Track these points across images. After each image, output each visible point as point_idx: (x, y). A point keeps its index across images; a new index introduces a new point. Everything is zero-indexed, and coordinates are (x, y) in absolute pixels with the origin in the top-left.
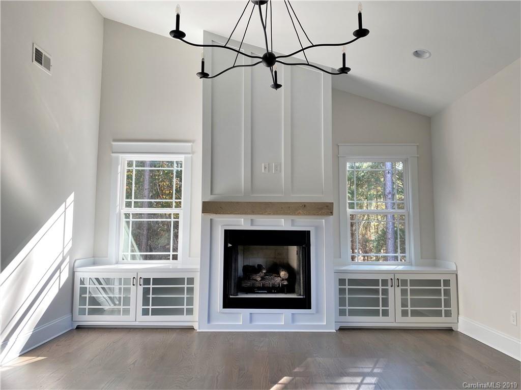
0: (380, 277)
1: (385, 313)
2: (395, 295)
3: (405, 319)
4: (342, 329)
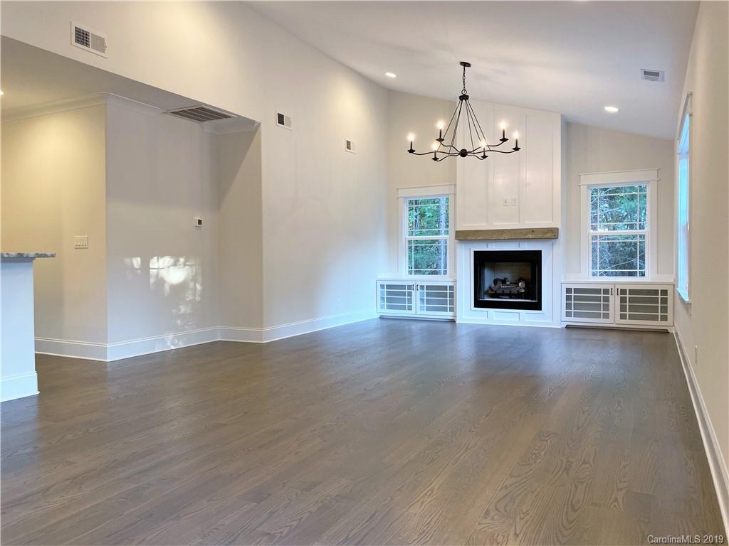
0: (602, 287)
3: (623, 321)
4: (568, 327)
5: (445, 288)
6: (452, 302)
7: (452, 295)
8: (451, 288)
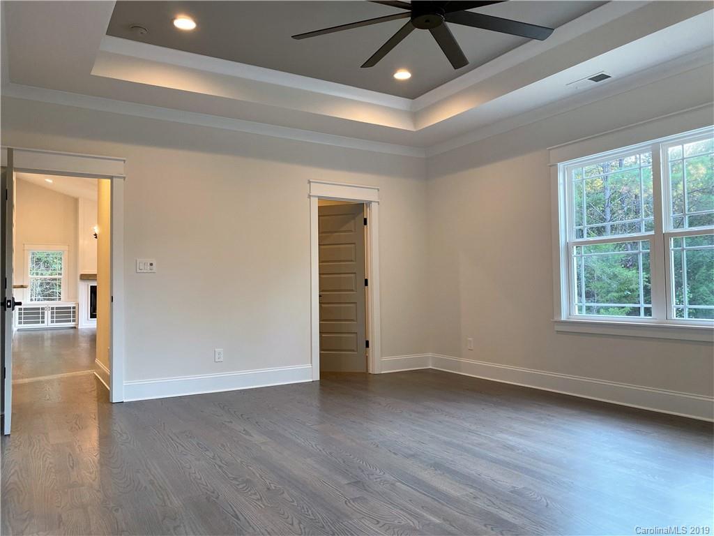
5: (70, 308)
6: (74, 317)
7: (74, 312)
8: (74, 308)
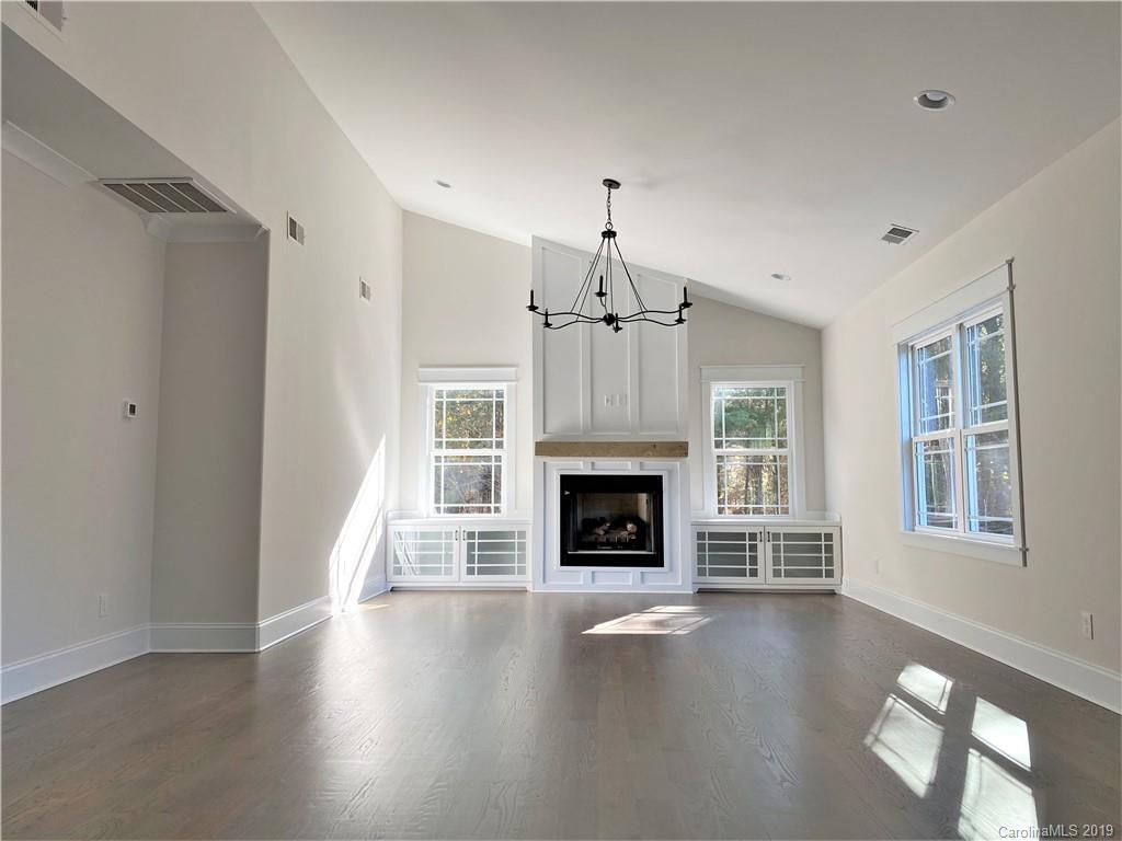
0: (747, 531)
1: (754, 573)
2: (765, 552)
3: (778, 580)
4: (701, 592)
8: (522, 535)
